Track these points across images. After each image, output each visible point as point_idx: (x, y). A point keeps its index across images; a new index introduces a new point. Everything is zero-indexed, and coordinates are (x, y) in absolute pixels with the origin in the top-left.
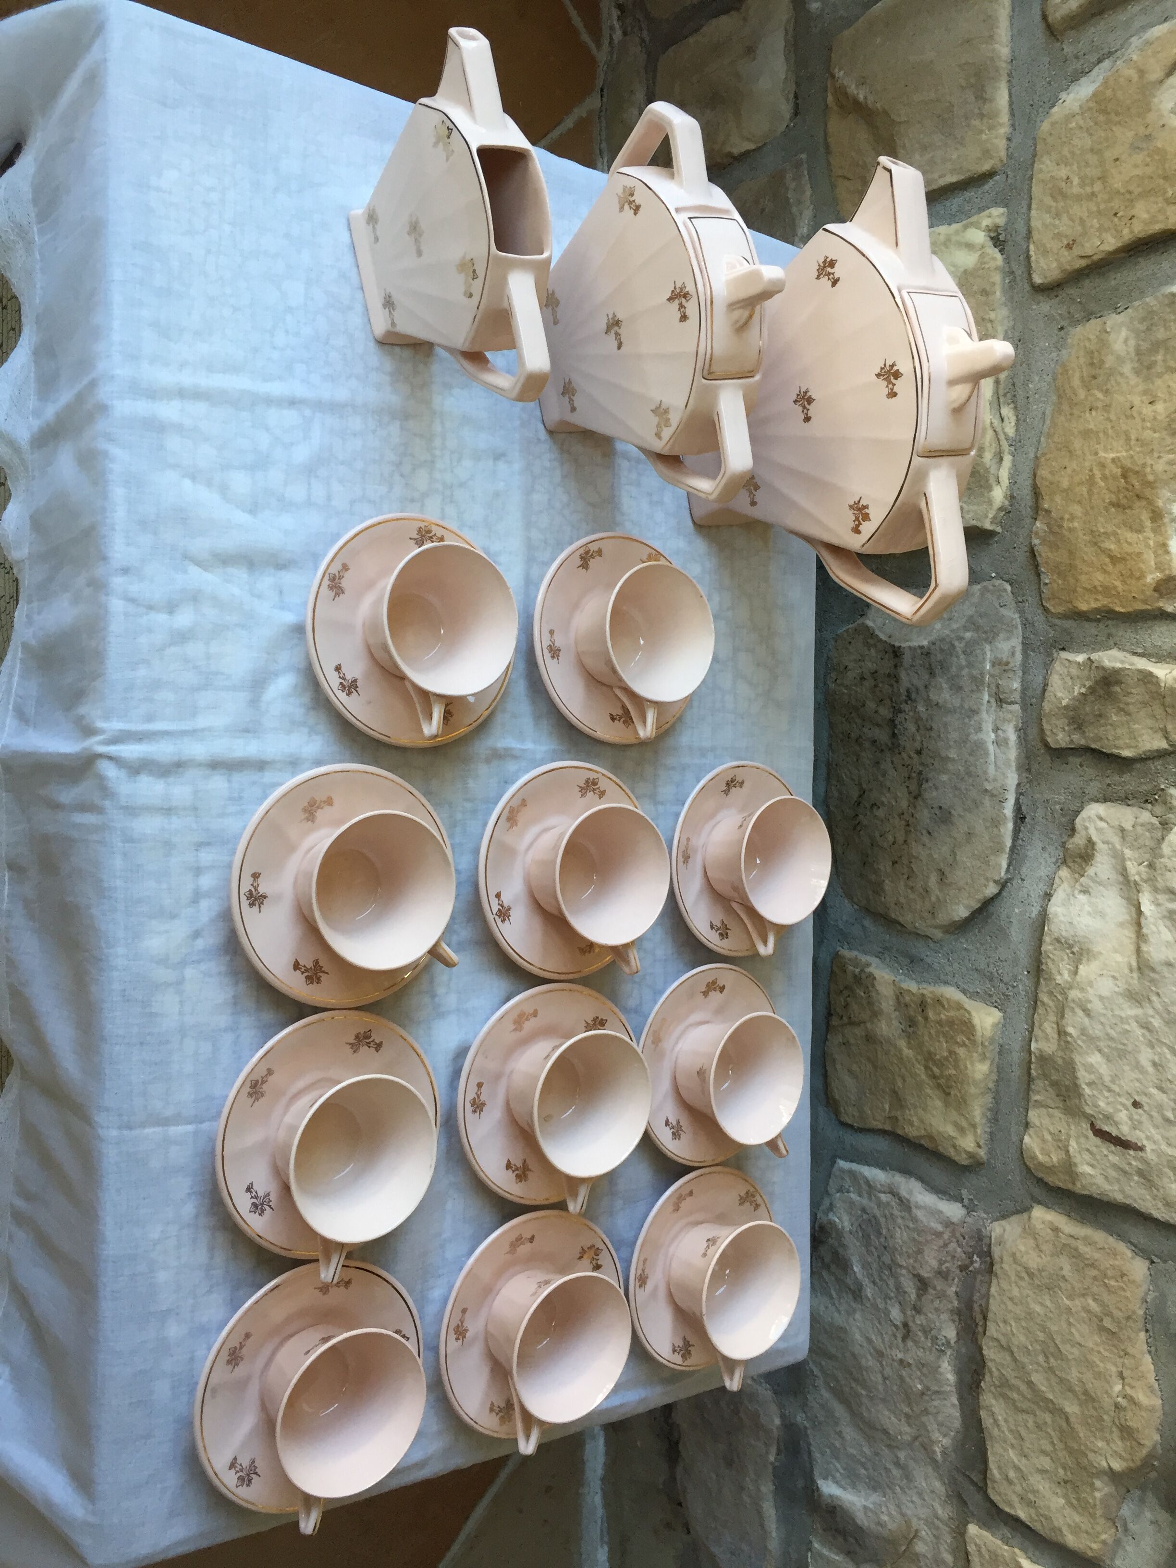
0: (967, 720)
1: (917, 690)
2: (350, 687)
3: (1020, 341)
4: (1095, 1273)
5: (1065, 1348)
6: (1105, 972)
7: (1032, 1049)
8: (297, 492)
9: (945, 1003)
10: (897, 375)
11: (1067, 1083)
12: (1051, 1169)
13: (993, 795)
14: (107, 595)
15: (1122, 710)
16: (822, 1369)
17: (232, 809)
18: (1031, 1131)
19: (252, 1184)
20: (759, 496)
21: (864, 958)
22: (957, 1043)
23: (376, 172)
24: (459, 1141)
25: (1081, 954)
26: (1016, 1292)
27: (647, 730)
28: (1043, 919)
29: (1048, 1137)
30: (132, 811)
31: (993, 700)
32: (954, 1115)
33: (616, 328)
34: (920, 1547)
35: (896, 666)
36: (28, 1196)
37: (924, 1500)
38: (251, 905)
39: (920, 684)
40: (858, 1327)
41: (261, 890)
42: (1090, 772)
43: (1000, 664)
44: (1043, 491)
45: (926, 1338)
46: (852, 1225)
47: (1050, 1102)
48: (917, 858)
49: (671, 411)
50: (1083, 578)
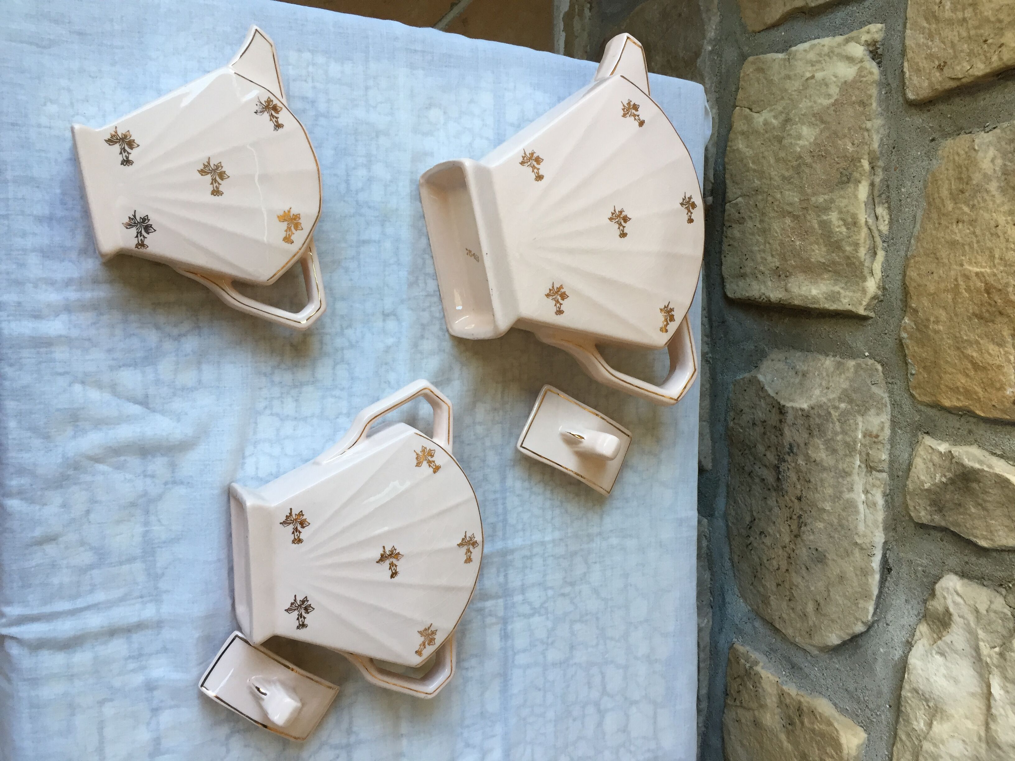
0: (840, 480)
1: (798, 446)
3: (894, 148)
6: (956, 735)
8: (187, 378)
9: (818, 716)
13: (862, 549)
14: (7, 497)
15: (981, 505)
21: (754, 655)
22: (827, 753)
25: (936, 711)
28: (904, 665)
30: (36, 681)
31: (863, 466)
35: (781, 421)
39: (801, 441)
42: (949, 547)
43: (870, 436)
44: (911, 289)
48: (796, 586)
50: (947, 377)
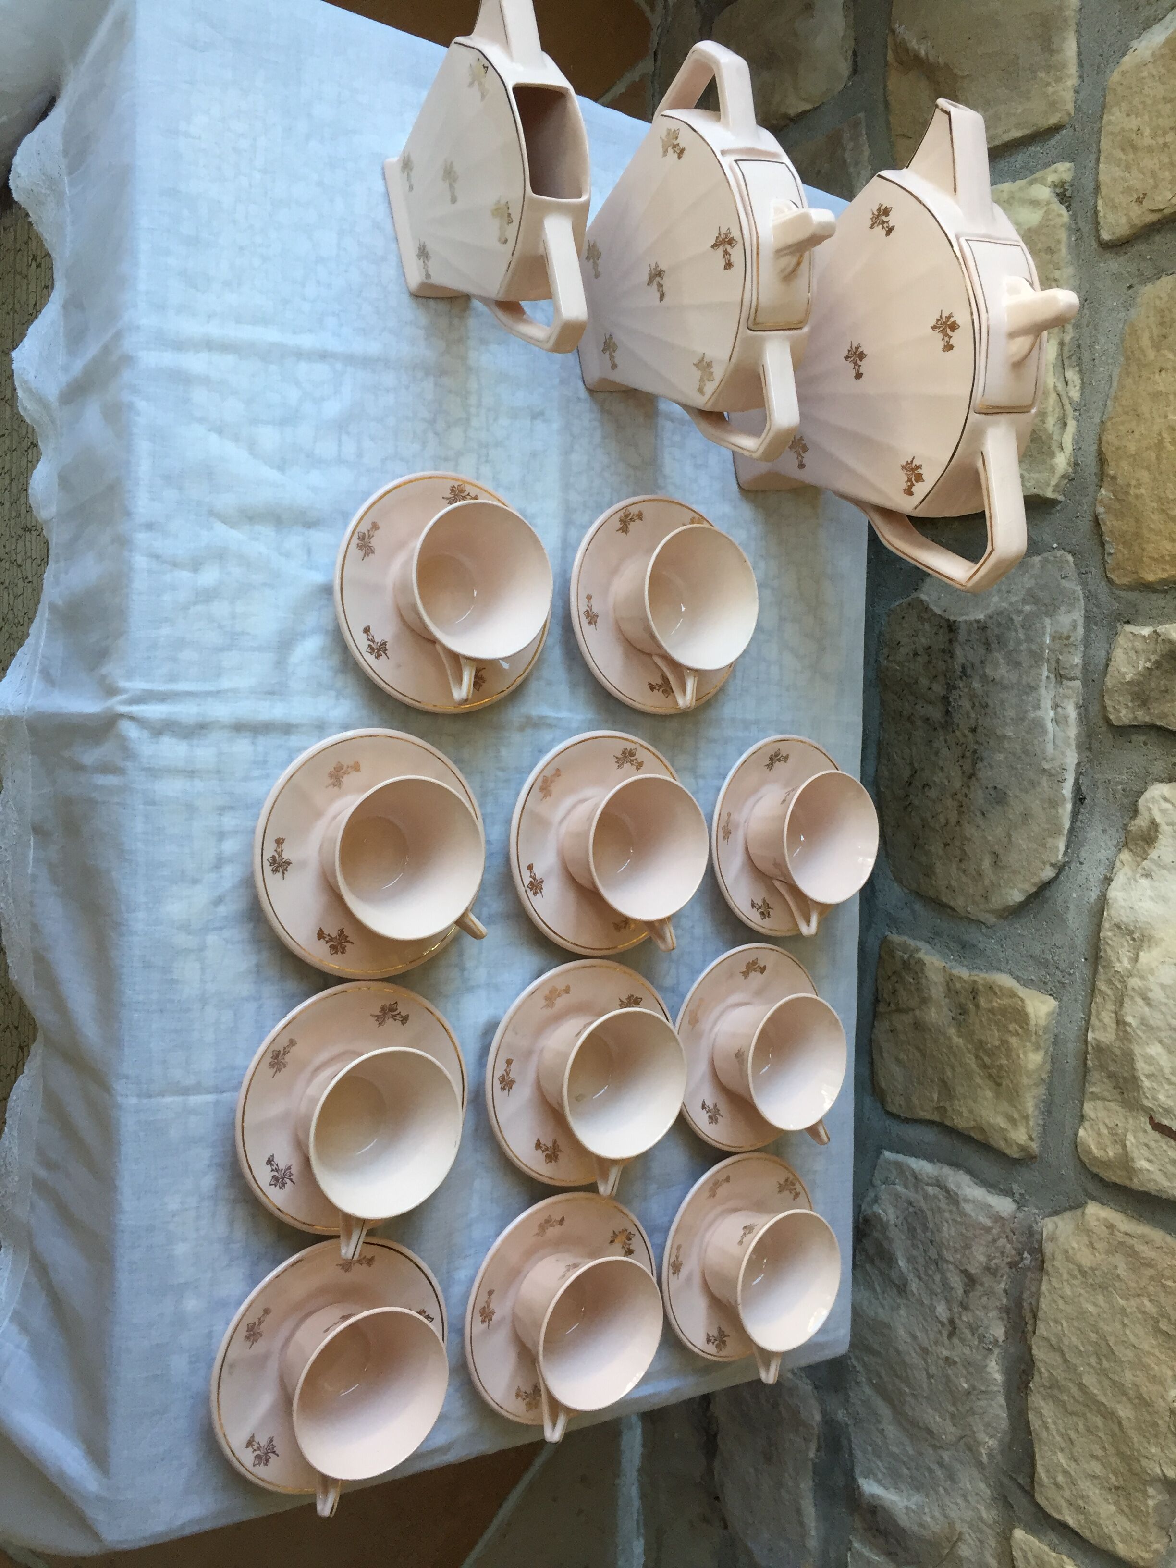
0: (1025, 697)
1: (973, 666)
2: (379, 650)
3: (1086, 300)
4: (1150, 1272)
5: (1119, 1351)
6: (1167, 959)
7: (1089, 1039)
8: (327, 448)
9: (997, 991)
10: (954, 327)
11: (1126, 1075)
12: (1107, 1164)
13: (1051, 775)
14: (131, 551)
16: (865, 1365)
17: (256, 773)
18: (1087, 1124)
19: (273, 1156)
20: (808, 458)
21: (912, 943)
22: (1010, 1032)
23: (411, 118)
24: (488, 1120)
25: (1142, 941)
26: (1068, 1291)
27: (686, 699)
28: (1103, 902)
29: (1105, 1131)
30: (154, 773)
31: (1052, 676)
32: (1005, 1106)
33: (658, 279)
34: (964, 1551)
35: (950, 641)
36: (50, 1165)
37: (968, 1501)
38: (275, 871)
39: (976, 660)
40: (903, 1324)
41: (286, 856)
42: (1155, 751)
44: (1109, 456)
45: (973, 1335)
46: (897, 1218)
47: (1106, 1094)
48: (969, 840)
49: (714, 364)
50: (1150, 547)
